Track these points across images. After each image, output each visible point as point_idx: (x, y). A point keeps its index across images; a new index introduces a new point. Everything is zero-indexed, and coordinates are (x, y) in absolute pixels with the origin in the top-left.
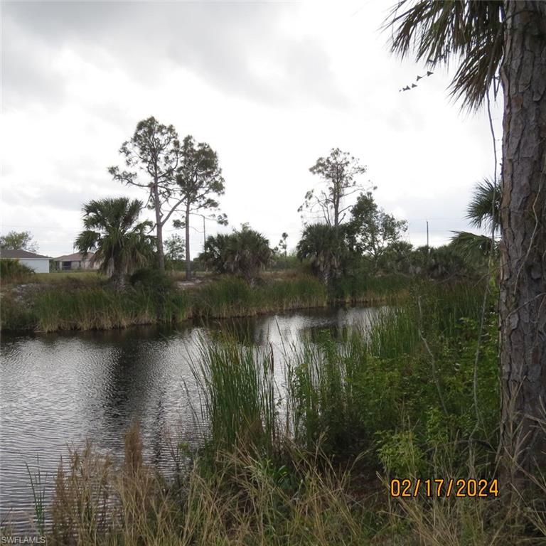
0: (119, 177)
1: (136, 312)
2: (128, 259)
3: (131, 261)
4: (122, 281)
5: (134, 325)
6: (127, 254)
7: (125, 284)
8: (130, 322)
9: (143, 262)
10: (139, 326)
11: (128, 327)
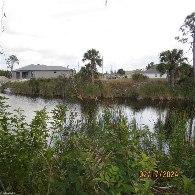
0: (180, 41)
1: (175, 94)
2: (174, 74)
3: (176, 74)
4: (173, 82)
5: (174, 99)
6: (174, 71)
7: (174, 83)
8: (173, 98)
9: (180, 75)
10: (176, 100)
11: (170, 100)
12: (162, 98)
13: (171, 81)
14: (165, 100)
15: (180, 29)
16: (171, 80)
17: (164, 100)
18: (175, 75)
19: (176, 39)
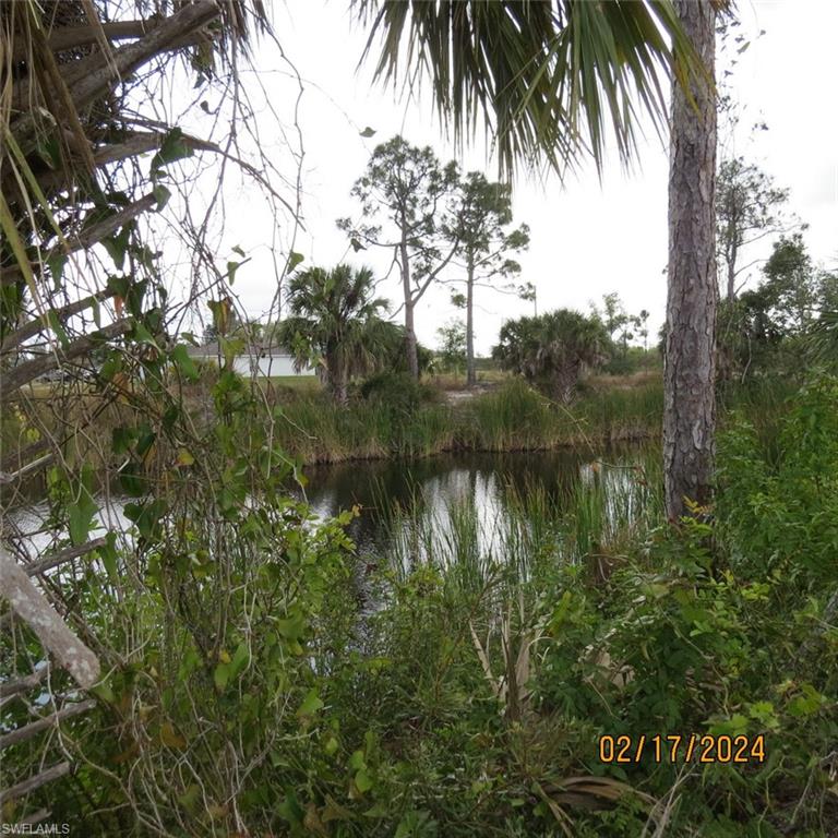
1: (356, 440)
2: (346, 359)
3: (355, 362)
4: (344, 391)
5: (353, 459)
6: (346, 351)
7: (348, 397)
8: (349, 454)
9: (371, 364)
10: (361, 460)
11: (342, 462)
12: (311, 456)
13: (334, 387)
14: (323, 465)
15: (354, 189)
16: (334, 385)
17: (318, 463)
18: (351, 362)
19: (339, 226)
